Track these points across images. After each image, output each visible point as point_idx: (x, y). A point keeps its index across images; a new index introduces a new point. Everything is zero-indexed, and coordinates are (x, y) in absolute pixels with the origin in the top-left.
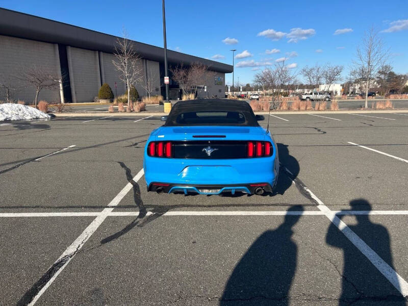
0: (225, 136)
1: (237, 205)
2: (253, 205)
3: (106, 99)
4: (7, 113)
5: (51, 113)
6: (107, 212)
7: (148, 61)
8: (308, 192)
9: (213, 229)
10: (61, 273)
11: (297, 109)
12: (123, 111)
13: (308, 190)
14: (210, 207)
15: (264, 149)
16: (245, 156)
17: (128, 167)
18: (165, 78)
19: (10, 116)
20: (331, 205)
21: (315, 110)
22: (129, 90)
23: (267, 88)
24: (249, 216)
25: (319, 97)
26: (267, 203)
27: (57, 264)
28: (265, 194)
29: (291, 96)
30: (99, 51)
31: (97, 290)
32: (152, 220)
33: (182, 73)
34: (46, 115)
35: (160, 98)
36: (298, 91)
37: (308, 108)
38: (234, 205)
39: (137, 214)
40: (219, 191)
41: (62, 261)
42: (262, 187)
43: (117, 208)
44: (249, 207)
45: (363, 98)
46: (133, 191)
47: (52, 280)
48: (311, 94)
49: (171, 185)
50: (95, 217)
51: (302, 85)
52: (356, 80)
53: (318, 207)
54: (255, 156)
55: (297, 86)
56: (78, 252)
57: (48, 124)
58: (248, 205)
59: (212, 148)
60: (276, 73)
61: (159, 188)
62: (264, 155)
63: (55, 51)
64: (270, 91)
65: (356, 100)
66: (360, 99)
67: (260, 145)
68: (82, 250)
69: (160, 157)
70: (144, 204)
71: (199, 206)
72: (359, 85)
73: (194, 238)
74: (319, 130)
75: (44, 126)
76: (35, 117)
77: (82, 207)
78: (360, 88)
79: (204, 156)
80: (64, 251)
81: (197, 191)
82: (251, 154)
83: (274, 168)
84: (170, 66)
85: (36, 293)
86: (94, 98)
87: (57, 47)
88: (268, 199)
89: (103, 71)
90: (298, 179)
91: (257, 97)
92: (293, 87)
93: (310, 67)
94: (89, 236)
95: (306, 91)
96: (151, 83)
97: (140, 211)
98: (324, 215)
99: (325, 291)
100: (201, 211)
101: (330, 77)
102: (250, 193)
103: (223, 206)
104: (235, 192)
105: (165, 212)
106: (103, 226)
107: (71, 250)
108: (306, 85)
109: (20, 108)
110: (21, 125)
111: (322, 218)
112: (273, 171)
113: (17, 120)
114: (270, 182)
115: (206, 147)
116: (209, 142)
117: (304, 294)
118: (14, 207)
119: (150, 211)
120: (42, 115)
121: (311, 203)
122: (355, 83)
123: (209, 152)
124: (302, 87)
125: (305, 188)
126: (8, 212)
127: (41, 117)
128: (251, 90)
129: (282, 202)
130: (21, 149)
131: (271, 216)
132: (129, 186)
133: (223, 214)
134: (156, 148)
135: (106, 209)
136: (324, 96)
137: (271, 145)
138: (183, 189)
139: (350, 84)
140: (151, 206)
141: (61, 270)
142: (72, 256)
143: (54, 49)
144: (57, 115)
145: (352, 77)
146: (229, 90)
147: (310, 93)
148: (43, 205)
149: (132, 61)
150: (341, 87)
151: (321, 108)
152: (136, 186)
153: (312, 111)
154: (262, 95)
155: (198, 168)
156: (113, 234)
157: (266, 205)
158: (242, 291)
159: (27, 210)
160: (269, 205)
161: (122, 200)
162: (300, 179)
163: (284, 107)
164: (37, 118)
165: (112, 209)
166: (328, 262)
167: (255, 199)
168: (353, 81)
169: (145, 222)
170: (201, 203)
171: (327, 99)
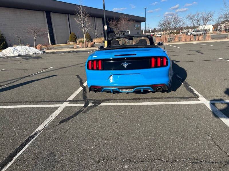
0: (136, 54)
1: (145, 99)
2: (155, 98)
3: (73, 41)
4: (20, 51)
5: (43, 50)
6: (66, 104)
7: (95, 18)
8: (192, 89)
9: (129, 114)
10: (32, 142)
11: (185, 41)
12: (82, 47)
13: (192, 88)
14: (128, 100)
15: (162, 62)
16: (149, 67)
17: (81, 78)
18: (105, 26)
19: (21, 53)
20: (208, 97)
21: (196, 41)
22: (84, 35)
23: (166, 30)
24: (153, 105)
25: (199, 33)
26: (165, 97)
27: (32, 136)
28: (163, 91)
29: (181, 34)
30: (68, 14)
31: (52, 153)
32: (91, 108)
33: (114, 23)
34: (40, 52)
35: (103, 39)
36: (185, 30)
37: (191, 40)
38: (143, 99)
39: (83, 105)
40: (133, 90)
41: (34, 134)
42: (161, 87)
43: (72, 102)
44: (153, 100)
45: (227, 32)
46: (82, 91)
47: (26, 147)
48: (194, 31)
49: (103, 87)
50: (58, 107)
51: (188, 27)
52: (222, 22)
53: (199, 98)
54: (156, 67)
55: (184, 28)
56: (45, 129)
57: (40, 56)
58: (152, 98)
59: (127, 62)
60: (171, 19)
61: (96, 89)
62: (162, 66)
63: (44, 15)
64: (168, 32)
65: (222, 33)
66: (225, 33)
67: (159, 59)
68: (48, 127)
69: (95, 70)
70: (88, 99)
71: (122, 100)
72: (224, 25)
73: (116, 120)
74: (199, 52)
75: (39, 58)
76: (34, 53)
77: (51, 101)
78: (224, 27)
79: (123, 68)
80: (37, 128)
81: (118, 90)
82: (153, 65)
83: (169, 74)
84: (108, 19)
85: (15, 155)
86: (67, 41)
87: (45, 12)
88: (165, 94)
89: (71, 25)
90: (185, 81)
91: (160, 35)
92: (182, 29)
93: (193, 14)
94: (53, 119)
95: (190, 30)
96: (97, 31)
97: (85, 103)
98: (203, 104)
99: (204, 156)
100: (122, 102)
101: (206, 19)
102: (153, 91)
103: (136, 99)
104: (143, 91)
105: (100, 104)
106: (62, 112)
107: (41, 127)
108: (191, 27)
109: (26, 48)
110: (27, 57)
111: (202, 106)
112: (168, 76)
113: (25, 55)
114: (166, 83)
115: (124, 62)
116: (125, 59)
117: (190, 158)
118: (14, 102)
119: (91, 103)
120: (38, 52)
121: (194, 96)
122: (221, 23)
123: (125, 65)
124: (188, 28)
125: (190, 87)
126: (10, 105)
127: (37, 53)
128: (156, 31)
129: (174, 96)
130: (24, 70)
131: (167, 105)
132: (81, 89)
133: (136, 104)
134: (92, 64)
135: (65, 102)
136: (201, 33)
137: (167, 59)
138: (110, 89)
139: (218, 24)
140: (92, 100)
141: (33, 140)
142: (41, 131)
143: (44, 14)
144: (47, 51)
145: (219, 20)
146: (143, 32)
147: (192, 31)
148: (29, 100)
149: (85, 17)
150: (213, 26)
151: (199, 39)
152: (84, 89)
153: (194, 41)
154: (163, 34)
155: (119, 76)
156: (67, 117)
157: (164, 98)
158: (146, 155)
159: (21, 103)
160: (166, 98)
161: (75, 97)
162: (186, 81)
163: (177, 40)
164: (35, 53)
165: (69, 102)
166: (207, 135)
167: (157, 94)
168: (220, 22)
169: (88, 110)
170: (122, 98)
171: (204, 34)
